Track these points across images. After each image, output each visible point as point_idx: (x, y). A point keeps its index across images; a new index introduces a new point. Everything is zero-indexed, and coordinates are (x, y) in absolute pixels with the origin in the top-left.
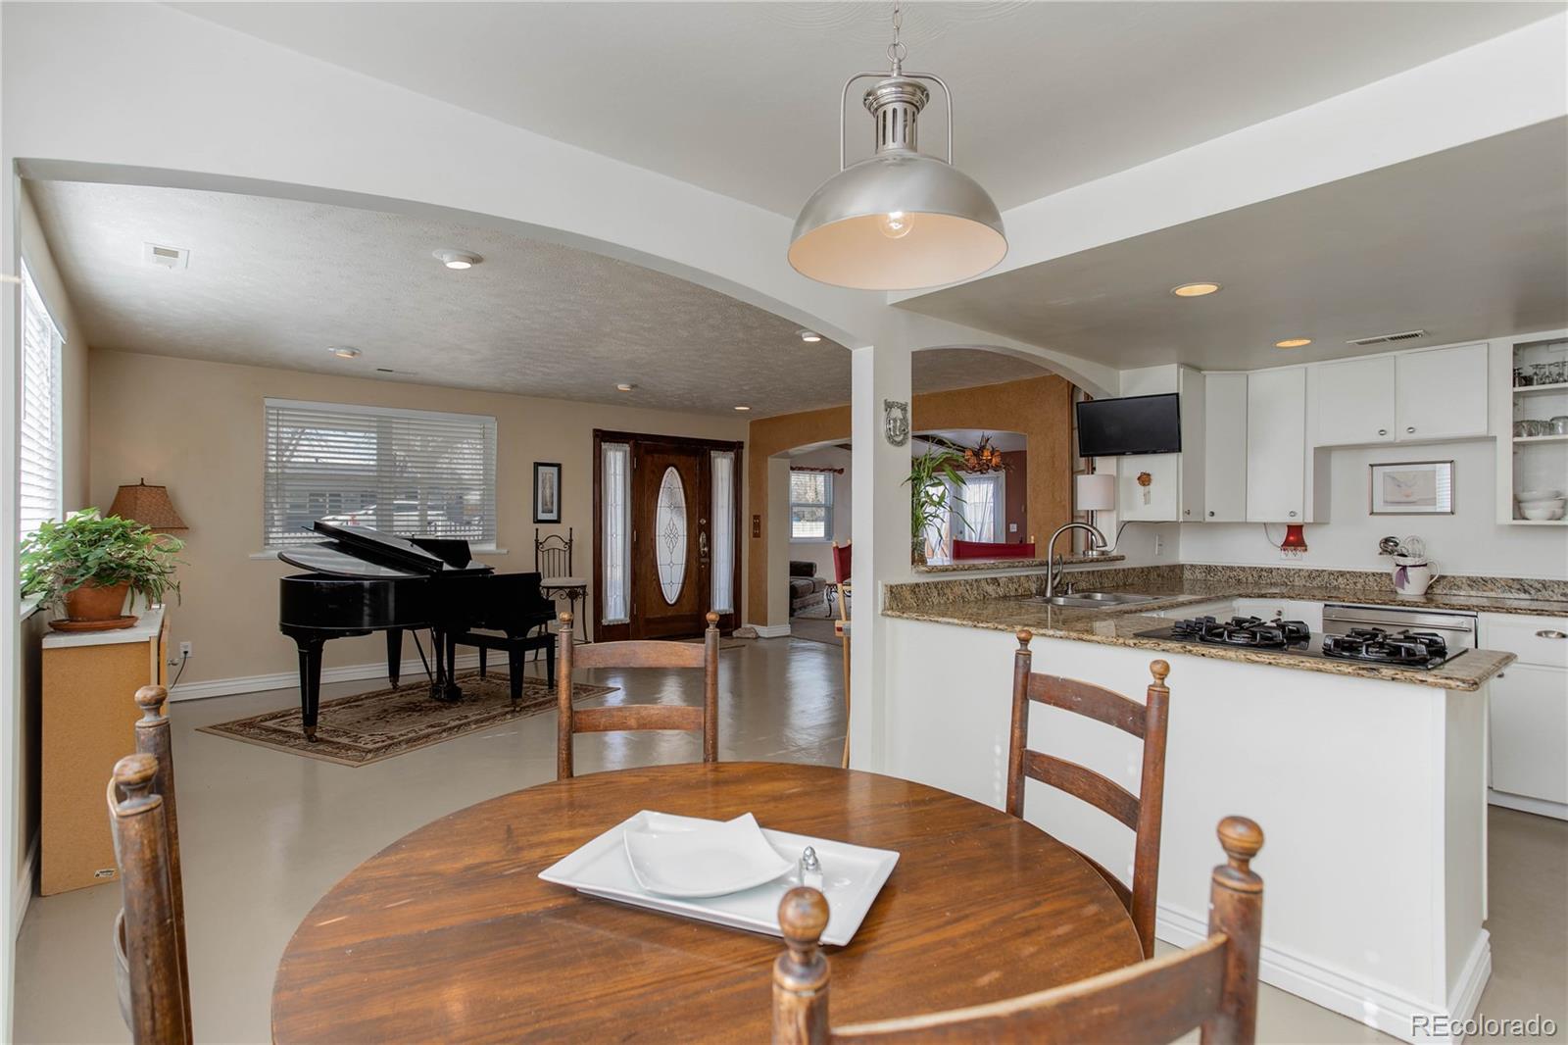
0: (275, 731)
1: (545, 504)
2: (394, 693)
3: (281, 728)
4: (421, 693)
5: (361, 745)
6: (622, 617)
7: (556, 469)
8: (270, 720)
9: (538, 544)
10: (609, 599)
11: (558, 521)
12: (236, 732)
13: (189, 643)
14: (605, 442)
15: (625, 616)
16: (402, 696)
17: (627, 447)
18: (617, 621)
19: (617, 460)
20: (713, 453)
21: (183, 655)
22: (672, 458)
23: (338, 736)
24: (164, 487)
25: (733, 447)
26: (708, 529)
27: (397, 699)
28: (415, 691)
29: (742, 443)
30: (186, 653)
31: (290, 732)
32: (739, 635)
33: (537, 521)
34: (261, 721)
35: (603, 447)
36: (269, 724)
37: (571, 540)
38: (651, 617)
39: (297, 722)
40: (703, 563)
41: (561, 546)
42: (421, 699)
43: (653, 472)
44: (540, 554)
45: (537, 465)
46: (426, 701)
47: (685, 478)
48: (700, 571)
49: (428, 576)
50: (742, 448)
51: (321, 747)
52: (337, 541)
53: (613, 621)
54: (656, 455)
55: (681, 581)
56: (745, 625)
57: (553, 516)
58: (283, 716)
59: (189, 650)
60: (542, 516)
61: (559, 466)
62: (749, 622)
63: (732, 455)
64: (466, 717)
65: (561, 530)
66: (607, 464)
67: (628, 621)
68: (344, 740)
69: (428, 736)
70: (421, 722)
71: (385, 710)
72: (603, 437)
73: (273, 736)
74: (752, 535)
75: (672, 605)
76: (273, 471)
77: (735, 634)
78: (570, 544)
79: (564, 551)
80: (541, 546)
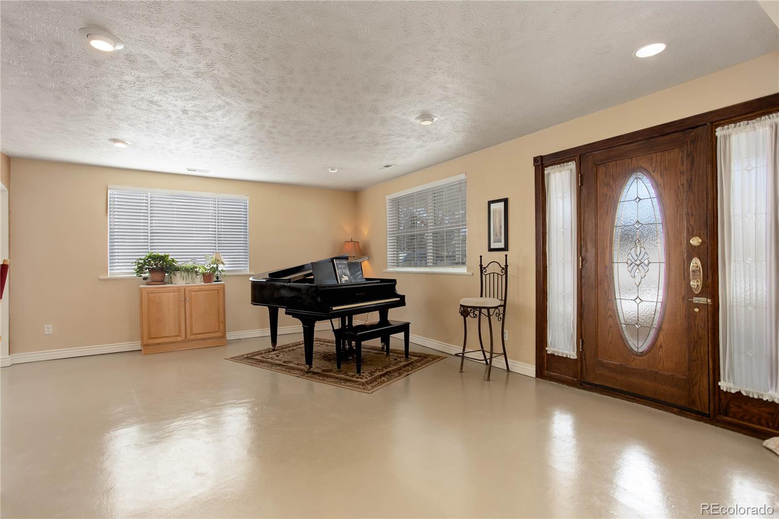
6: (570, 351)
7: (503, 203)
9: (482, 268)
11: (505, 249)
14: (548, 166)
15: (573, 351)
17: (572, 165)
18: (564, 353)
20: (724, 130)
22: (636, 161)
33: (490, 250)
37: (506, 266)
40: (697, 305)
41: (499, 270)
43: (608, 184)
47: (661, 181)
48: (689, 315)
53: (558, 351)
54: (612, 164)
57: (502, 245)
60: (494, 245)
61: (505, 200)
67: (573, 355)
72: (544, 163)
75: (640, 355)
78: (505, 269)
79: (502, 276)
80: (484, 270)
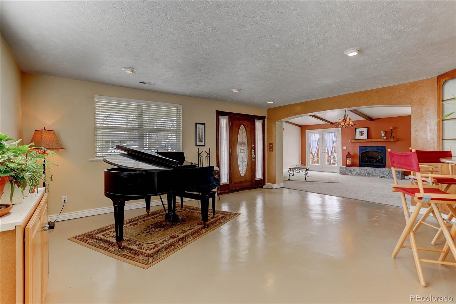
0: (103, 240)
1: (200, 139)
2: (148, 216)
3: (105, 238)
4: (160, 217)
5: (144, 251)
6: (227, 182)
7: (203, 125)
8: (100, 233)
9: (199, 154)
10: (222, 175)
11: (204, 146)
12: (86, 241)
13: (65, 196)
14: (220, 115)
15: (228, 181)
16: (152, 218)
17: (227, 117)
18: (225, 183)
19: (224, 122)
20: (256, 120)
21: (63, 202)
22: (242, 122)
23: (132, 244)
24: (54, 131)
25: (262, 118)
26: (254, 148)
27: (151, 220)
28: (157, 215)
29: (265, 117)
30: (65, 200)
31: (110, 241)
32: (266, 187)
33: (197, 145)
34: (96, 234)
35: (219, 117)
36: (99, 235)
37: (210, 153)
38: (236, 181)
39: (111, 234)
40: (253, 161)
41: (206, 155)
42: (161, 220)
43: (236, 127)
44: (199, 158)
45: (197, 124)
46: (164, 221)
47: (247, 129)
48: (252, 164)
49: (172, 169)
50: (265, 119)
51: (125, 253)
52: (126, 153)
53: (224, 183)
54: (237, 121)
55: (246, 168)
56: (267, 184)
57: (203, 144)
58: (105, 230)
59: (66, 199)
60: (199, 144)
61: (204, 124)
62: (268, 183)
63: (262, 121)
64: (185, 231)
65: (206, 149)
66: (221, 123)
67: (228, 183)
68: (135, 247)
69: (173, 244)
70: (167, 234)
71: (148, 227)
72: (219, 113)
73: (102, 244)
74: (269, 151)
75: (243, 177)
76: (98, 125)
77: (264, 187)
78: (209, 154)
79: (208, 157)
80: (200, 155)
